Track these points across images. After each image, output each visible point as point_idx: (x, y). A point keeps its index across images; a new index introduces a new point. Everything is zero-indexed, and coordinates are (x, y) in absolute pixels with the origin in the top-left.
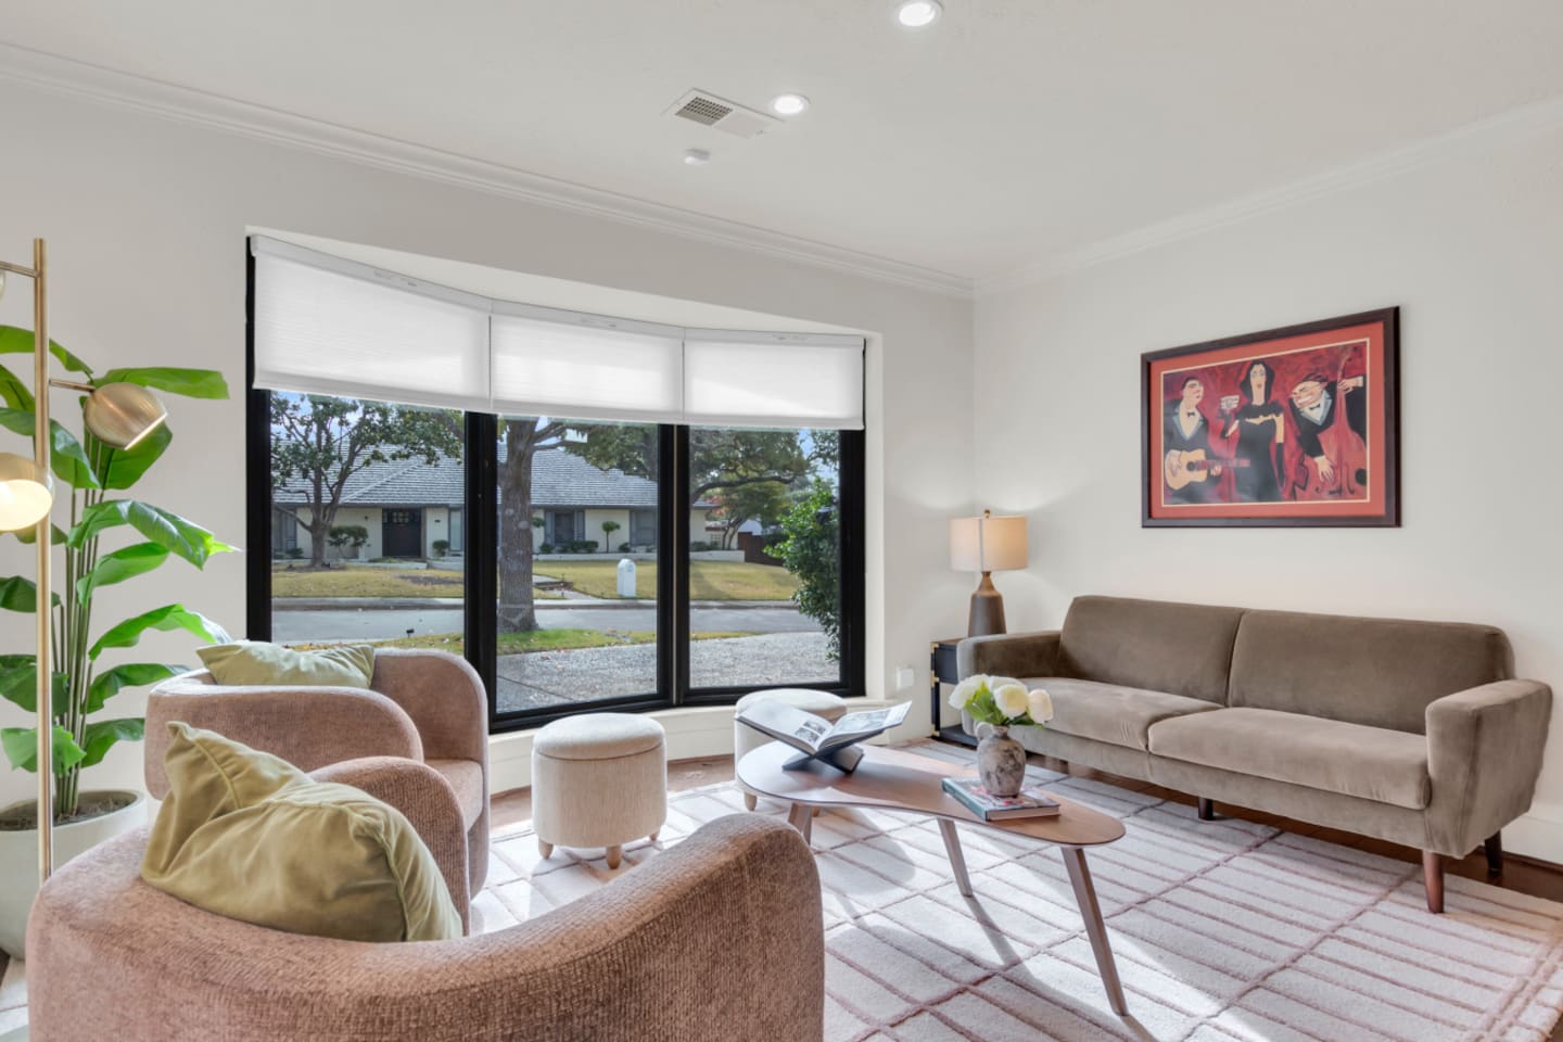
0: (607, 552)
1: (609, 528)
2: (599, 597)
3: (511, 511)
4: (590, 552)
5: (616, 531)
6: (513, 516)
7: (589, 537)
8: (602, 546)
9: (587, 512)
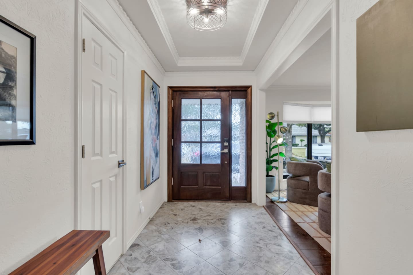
0: (301, 146)
1: (302, 141)
2: (301, 157)
3: (288, 138)
4: (297, 146)
5: (304, 141)
6: (288, 139)
7: (296, 143)
8: (300, 145)
9: (296, 137)
